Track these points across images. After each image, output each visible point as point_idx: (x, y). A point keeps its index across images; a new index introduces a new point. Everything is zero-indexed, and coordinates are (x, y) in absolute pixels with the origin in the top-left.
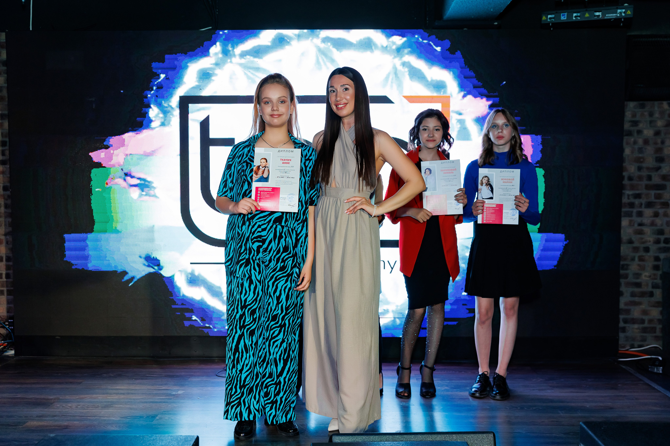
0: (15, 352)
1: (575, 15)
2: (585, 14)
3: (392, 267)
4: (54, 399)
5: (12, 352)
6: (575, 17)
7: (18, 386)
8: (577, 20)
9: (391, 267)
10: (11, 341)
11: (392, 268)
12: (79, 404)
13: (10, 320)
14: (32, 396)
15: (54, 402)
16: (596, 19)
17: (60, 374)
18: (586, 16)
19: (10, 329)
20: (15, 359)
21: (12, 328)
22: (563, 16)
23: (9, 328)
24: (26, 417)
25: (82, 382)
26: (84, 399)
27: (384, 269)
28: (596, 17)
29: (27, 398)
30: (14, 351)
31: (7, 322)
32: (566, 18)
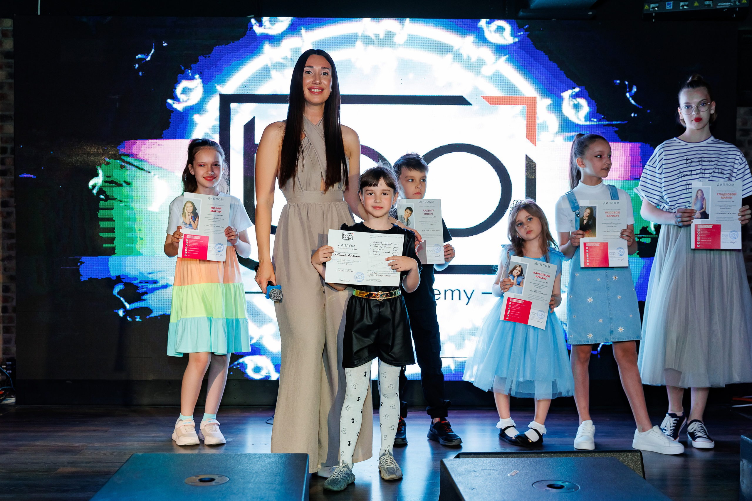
0: (16, 400)
1: (681, 4)
2: (694, 3)
3: (469, 297)
4: (82, 446)
5: (12, 400)
6: (683, 6)
7: (33, 434)
8: (684, 10)
9: (467, 297)
10: (10, 387)
11: (469, 299)
12: (113, 451)
13: (7, 362)
14: (54, 444)
15: (82, 450)
16: (706, 9)
17: (78, 422)
18: (695, 5)
19: (8, 373)
20: (16, 407)
21: (10, 372)
22: (668, 5)
23: (6, 371)
24: (55, 463)
25: (108, 430)
26: (117, 446)
27: (460, 299)
28: (706, 7)
29: (48, 446)
30: (14, 399)
31: (4, 365)
32: (671, 8)
